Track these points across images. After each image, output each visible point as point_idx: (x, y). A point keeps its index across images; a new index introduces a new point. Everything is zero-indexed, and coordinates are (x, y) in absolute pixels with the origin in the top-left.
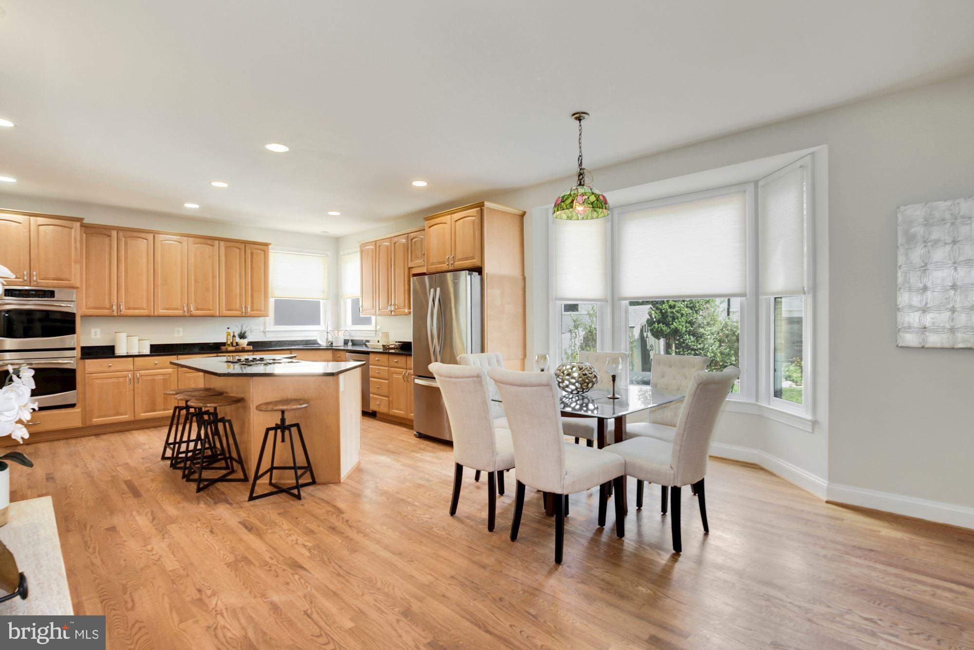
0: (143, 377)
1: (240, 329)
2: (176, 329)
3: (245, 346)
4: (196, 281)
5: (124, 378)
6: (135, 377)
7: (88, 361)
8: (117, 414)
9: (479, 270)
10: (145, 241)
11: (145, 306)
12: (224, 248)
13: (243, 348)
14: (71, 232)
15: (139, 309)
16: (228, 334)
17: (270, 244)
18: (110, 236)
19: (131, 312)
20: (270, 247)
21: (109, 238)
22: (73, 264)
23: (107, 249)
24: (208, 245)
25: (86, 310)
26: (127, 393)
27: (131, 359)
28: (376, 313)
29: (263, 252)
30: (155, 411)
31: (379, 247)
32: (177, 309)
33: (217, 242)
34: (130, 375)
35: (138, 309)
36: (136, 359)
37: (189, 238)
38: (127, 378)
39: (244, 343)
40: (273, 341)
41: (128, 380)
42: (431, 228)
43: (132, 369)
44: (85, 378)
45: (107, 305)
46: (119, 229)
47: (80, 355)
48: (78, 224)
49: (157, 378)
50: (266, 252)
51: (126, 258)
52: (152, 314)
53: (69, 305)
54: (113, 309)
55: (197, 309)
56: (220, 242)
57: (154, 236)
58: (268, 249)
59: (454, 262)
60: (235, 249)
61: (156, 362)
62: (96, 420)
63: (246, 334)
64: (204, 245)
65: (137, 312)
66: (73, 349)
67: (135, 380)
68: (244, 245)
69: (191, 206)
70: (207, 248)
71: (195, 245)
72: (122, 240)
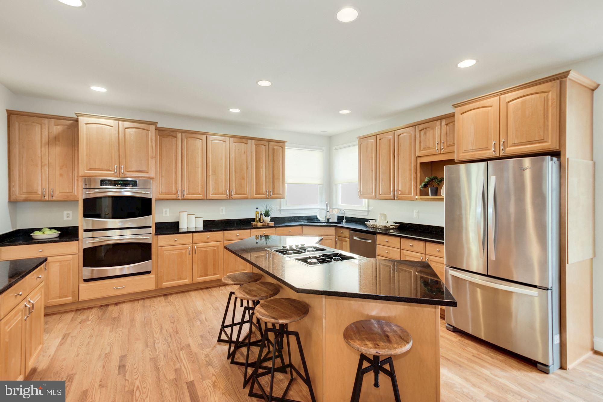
0: (199, 249)
1: (265, 208)
2: (221, 208)
3: (269, 222)
5: (186, 250)
6: (193, 249)
7: (160, 236)
8: (181, 278)
9: (556, 154)
10: (200, 140)
11: (200, 192)
12: (254, 146)
13: (268, 224)
14: (148, 133)
15: (196, 194)
16: (257, 214)
17: (286, 142)
18: (176, 137)
19: (190, 196)
20: (286, 144)
21: (175, 139)
22: (150, 159)
23: (174, 147)
24: (244, 143)
25: (160, 196)
26: (188, 262)
27: (191, 234)
28: (376, 197)
29: (281, 148)
30: (207, 276)
31: (380, 140)
32: (222, 194)
33: (249, 141)
34: (190, 247)
36: (194, 234)
37: (231, 138)
38: (188, 249)
39: (267, 219)
40: (286, 217)
41: (188, 251)
42: (463, 115)
43: (192, 243)
44: (158, 250)
45: (174, 192)
46: (182, 132)
47: (154, 232)
48: (153, 127)
49: (209, 249)
50: (283, 148)
51: (187, 155)
52: (205, 197)
53: (147, 192)
54: (178, 194)
55: (236, 193)
56: (252, 140)
57: (206, 136)
58: (284, 146)
59: (505, 147)
60: (262, 146)
61: (208, 237)
62: (166, 284)
63: (269, 212)
64: (241, 144)
65: (195, 196)
66: (150, 227)
67: (193, 251)
68: (267, 143)
69: (234, 111)
70: (243, 146)
71: (235, 143)
72: (184, 140)
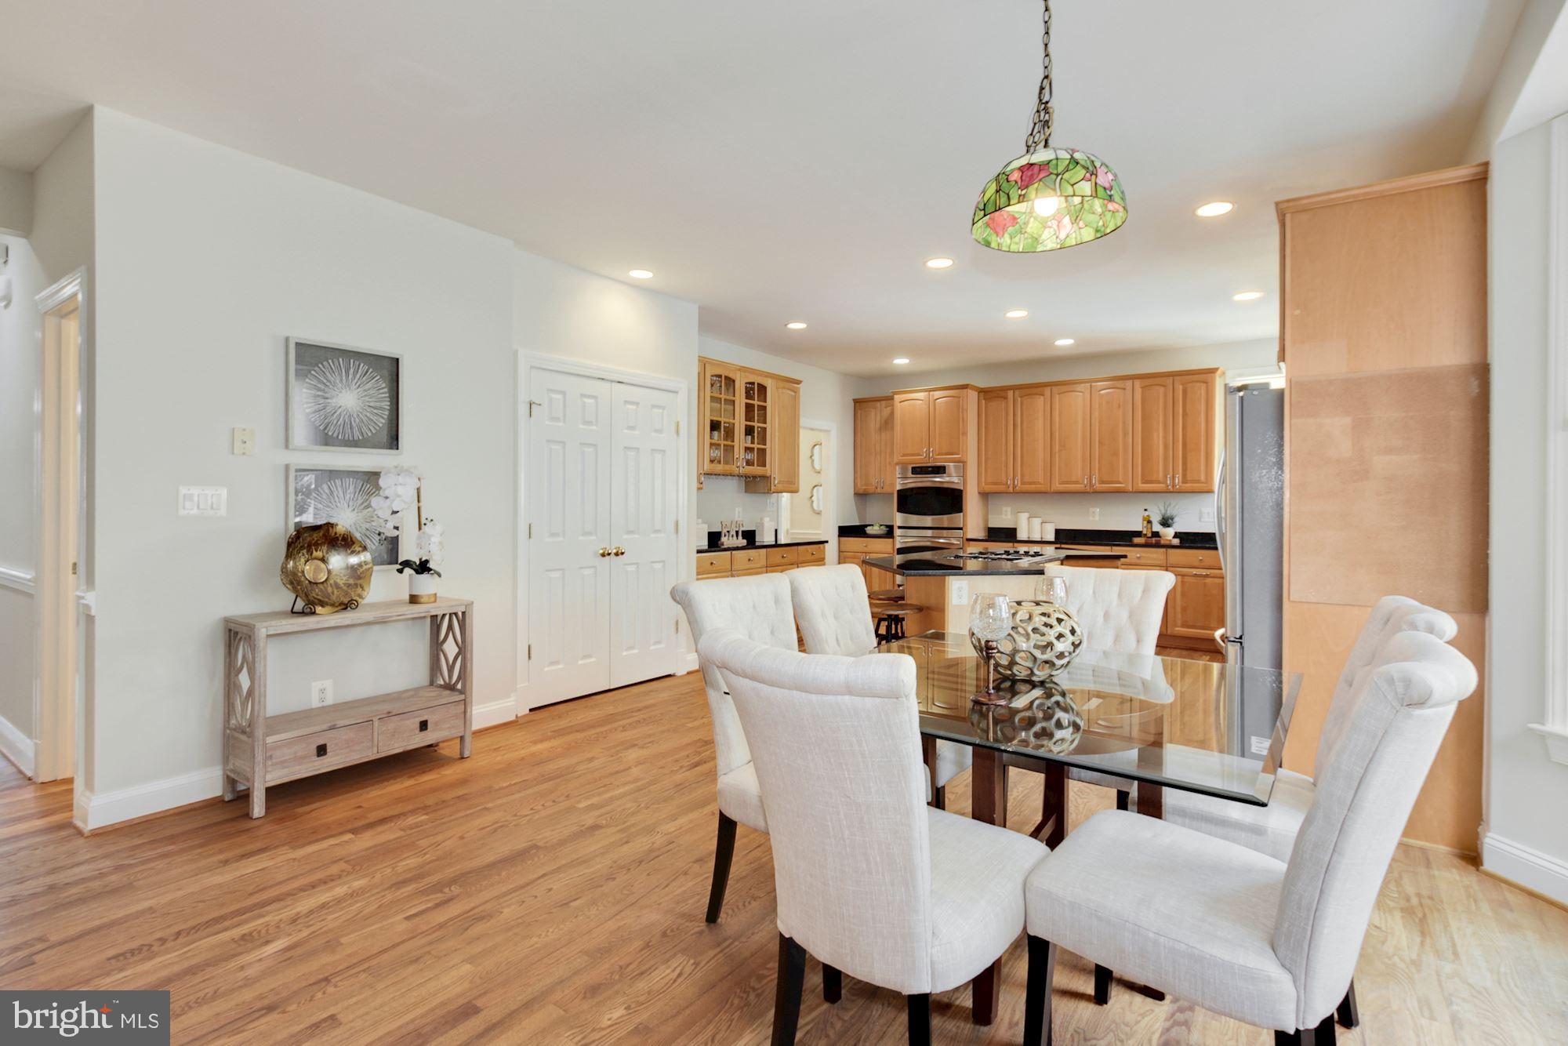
2: (1092, 510)
3: (1170, 538)
4: (1100, 443)
10: (1043, 399)
11: (1042, 481)
12: (1140, 390)
13: (1168, 542)
14: (959, 401)
15: (1036, 485)
16: (1145, 518)
17: (1217, 369)
18: (1006, 398)
19: (1027, 487)
20: (1217, 373)
21: (1005, 400)
23: (1004, 412)
24: (1117, 388)
25: (985, 487)
29: (1203, 386)
32: (1077, 482)
33: (1130, 382)
35: (1034, 483)
36: (1040, 545)
39: (1168, 533)
45: (1005, 479)
46: (1014, 388)
48: (968, 391)
50: (1210, 386)
51: (1022, 423)
52: (1049, 489)
53: (957, 481)
54: (1010, 484)
55: (1102, 482)
56: (1135, 381)
57: (1051, 387)
58: (1212, 378)
60: (1157, 387)
63: (1171, 520)
64: (1112, 389)
65: (1032, 487)
66: (960, 529)
68: (1171, 380)
69: (1064, 343)
70: (1116, 392)
71: (1100, 391)
72: (1018, 400)
